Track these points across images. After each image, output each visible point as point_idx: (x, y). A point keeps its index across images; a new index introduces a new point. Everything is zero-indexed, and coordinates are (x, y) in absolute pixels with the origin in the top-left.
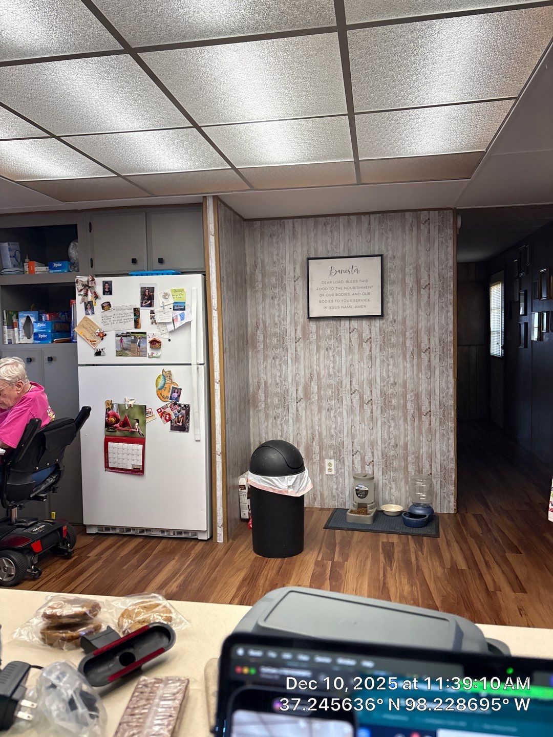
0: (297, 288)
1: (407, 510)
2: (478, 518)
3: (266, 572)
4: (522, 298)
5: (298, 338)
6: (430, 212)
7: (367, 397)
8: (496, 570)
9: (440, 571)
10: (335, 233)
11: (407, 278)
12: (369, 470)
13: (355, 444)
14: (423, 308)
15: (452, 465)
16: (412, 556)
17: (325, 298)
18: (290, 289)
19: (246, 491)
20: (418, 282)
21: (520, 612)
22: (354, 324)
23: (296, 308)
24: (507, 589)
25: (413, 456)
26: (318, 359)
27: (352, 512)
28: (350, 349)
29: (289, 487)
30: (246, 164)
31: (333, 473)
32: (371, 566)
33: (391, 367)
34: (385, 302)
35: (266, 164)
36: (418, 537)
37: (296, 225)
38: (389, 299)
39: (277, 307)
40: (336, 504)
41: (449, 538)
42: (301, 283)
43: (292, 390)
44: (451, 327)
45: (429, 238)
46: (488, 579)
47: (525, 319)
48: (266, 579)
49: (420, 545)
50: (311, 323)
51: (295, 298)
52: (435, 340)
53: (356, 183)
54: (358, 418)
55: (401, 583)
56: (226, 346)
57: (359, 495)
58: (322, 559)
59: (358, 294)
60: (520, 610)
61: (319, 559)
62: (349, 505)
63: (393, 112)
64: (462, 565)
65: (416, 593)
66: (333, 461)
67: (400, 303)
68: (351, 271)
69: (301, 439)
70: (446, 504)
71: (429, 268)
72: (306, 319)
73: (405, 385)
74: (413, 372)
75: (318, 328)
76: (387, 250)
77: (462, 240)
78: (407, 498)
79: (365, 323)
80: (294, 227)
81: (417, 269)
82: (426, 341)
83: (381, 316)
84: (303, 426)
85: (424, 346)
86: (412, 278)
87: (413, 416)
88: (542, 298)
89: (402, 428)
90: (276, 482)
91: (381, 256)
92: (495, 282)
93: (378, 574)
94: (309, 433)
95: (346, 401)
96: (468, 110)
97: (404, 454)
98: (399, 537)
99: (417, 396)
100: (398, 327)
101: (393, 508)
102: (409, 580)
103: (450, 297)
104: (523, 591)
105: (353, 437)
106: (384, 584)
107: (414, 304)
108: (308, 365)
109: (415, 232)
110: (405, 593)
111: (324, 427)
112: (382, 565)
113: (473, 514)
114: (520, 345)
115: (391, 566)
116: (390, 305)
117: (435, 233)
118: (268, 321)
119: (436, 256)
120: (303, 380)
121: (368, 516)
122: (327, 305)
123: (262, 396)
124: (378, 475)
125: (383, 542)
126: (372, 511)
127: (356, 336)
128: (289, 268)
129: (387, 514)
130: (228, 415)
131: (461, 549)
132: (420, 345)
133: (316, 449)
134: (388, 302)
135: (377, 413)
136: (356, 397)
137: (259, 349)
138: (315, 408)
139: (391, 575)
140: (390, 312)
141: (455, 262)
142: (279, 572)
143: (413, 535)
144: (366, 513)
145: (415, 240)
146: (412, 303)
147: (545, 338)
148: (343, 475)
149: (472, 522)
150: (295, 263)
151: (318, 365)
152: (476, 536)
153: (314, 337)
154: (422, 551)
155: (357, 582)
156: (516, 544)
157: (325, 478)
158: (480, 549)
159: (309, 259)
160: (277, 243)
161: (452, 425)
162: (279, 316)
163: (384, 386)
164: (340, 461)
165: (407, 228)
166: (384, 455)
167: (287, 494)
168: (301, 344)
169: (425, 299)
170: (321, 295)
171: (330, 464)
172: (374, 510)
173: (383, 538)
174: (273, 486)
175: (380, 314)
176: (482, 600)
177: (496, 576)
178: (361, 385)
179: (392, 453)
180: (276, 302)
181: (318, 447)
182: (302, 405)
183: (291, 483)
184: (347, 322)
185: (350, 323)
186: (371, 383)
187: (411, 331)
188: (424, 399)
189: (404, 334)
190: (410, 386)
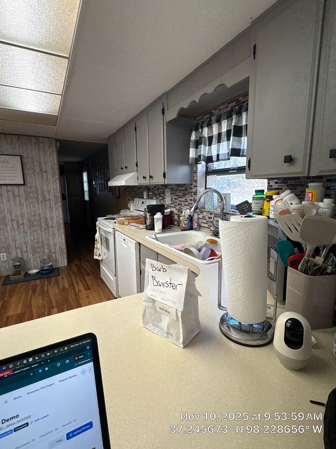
2: (76, 265)
4: (94, 178)
6: (44, 138)
7: (21, 222)
8: (80, 284)
9: (57, 291)
11: (36, 167)
12: (25, 255)
13: (17, 244)
14: (45, 181)
15: (64, 247)
16: (45, 288)
20: (41, 169)
21: (87, 298)
22: (9, 188)
24: (83, 290)
25: (46, 246)
28: (9, 200)
31: (5, 259)
32: (24, 298)
33: (32, 208)
34: (25, 178)
36: (49, 278)
38: (27, 176)
41: (63, 276)
44: (59, 190)
45: (44, 150)
47: (95, 186)
49: (50, 281)
52: (52, 195)
54: (17, 232)
57: (16, 267)
59: (10, 173)
64: (67, 286)
65: (45, 303)
66: (5, 254)
67: (33, 179)
68: (4, 162)
70: (62, 262)
71: (46, 163)
73: (39, 215)
74: (43, 210)
76: (24, 153)
77: (60, 152)
79: (15, 187)
81: (40, 164)
82: (48, 196)
83: (24, 184)
85: (47, 198)
86: (38, 168)
87: (45, 229)
88: (99, 178)
89: (40, 234)
91: (21, 156)
92: (84, 171)
93: (28, 299)
95: (9, 225)
97: (42, 245)
98: (40, 280)
99: (46, 220)
100: (33, 189)
102: (42, 299)
103: (57, 177)
104: (89, 289)
105: (15, 241)
107: (41, 179)
109: (37, 146)
113: (74, 264)
114: (94, 196)
115: (35, 295)
116: (28, 179)
117: (47, 148)
119: (49, 159)
124: (30, 257)
125: (32, 285)
127: (11, 194)
129: (31, 274)
131: (68, 279)
132: (45, 198)
135: (27, 229)
136: (15, 223)
140: (28, 182)
141: (58, 162)
143: (47, 278)
145: (37, 150)
146: (39, 179)
149: (74, 267)
152: (75, 273)
154: (50, 284)
155: (16, 307)
156: (89, 272)
157: (1, 263)
158: (75, 278)
161: (62, 231)
163: (29, 217)
164: (9, 253)
165: (33, 145)
166: (32, 247)
169: (45, 178)
173: (33, 283)
176: (73, 298)
177: (80, 287)
178: (17, 217)
179: (36, 246)
184: (5, 187)
185: (7, 187)
186: (22, 216)
187: (40, 191)
188: (49, 221)
189: (37, 193)
190: (42, 215)
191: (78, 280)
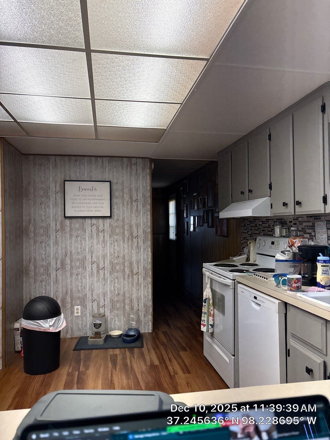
0: (57, 198)
1: (125, 333)
2: (165, 333)
3: (33, 385)
4: (185, 208)
5: (57, 229)
6: (138, 159)
7: (101, 266)
8: (175, 362)
9: (144, 368)
10: (82, 167)
11: (125, 195)
12: (102, 311)
13: (94, 295)
14: (134, 213)
15: (150, 303)
16: (128, 361)
17: (75, 205)
18: (52, 199)
19: (19, 332)
20: (131, 198)
21: (187, 385)
22: (94, 221)
23: (56, 211)
24: (180, 372)
25: (128, 300)
26: (71, 243)
27: (91, 338)
28: (91, 237)
29: (50, 326)
30: (24, 120)
31: (79, 314)
32: (103, 371)
33: (116, 247)
34: (112, 208)
35: (38, 121)
36: (131, 349)
37: (57, 160)
38: (115, 207)
39: (44, 210)
40: (82, 334)
41: (149, 347)
42: (60, 195)
43: (53, 263)
44: (149, 224)
45: (137, 173)
46: (170, 368)
47: (186, 220)
48: (33, 390)
49: (132, 353)
50: (66, 220)
51: (56, 204)
52: (141, 231)
53: (95, 138)
54: (95, 279)
55: (122, 379)
56: (8, 235)
57: (96, 327)
58: (72, 371)
59: (96, 203)
60: (187, 384)
61: (70, 371)
62: (89, 334)
63: (117, 101)
64: (156, 362)
65: (130, 383)
66: (79, 307)
67: (121, 209)
68: (92, 189)
69: (59, 294)
70: (147, 327)
71: (137, 190)
72: (63, 218)
73: (124, 257)
74: (129, 249)
75: (71, 223)
76: (113, 179)
77: (155, 176)
78: (124, 326)
79: (100, 221)
80: (55, 161)
81: (130, 190)
82: (136, 231)
83: (110, 217)
84: (61, 286)
85: (135, 234)
86: (127, 195)
87: (128, 276)
88: (195, 209)
89: (122, 283)
90: (41, 323)
91: (110, 182)
92: (171, 199)
93: (108, 374)
94: (64, 290)
95: (89, 269)
96: (157, 106)
97: (123, 299)
98: (120, 350)
99: (131, 264)
100: (120, 223)
101: (116, 333)
102: (126, 376)
103: (149, 207)
104: (189, 372)
105: (92, 291)
106: (111, 381)
107: (129, 210)
108: (64, 246)
109: (129, 170)
110: (124, 384)
111: (74, 285)
112: (110, 369)
113: (162, 331)
114: (184, 233)
115: (115, 369)
116: (115, 210)
117: (140, 171)
118: (37, 219)
119: (141, 184)
120: (60, 256)
121: (101, 339)
122: (77, 209)
123: (32, 267)
124: (108, 314)
125: (110, 355)
126: (103, 336)
127: (95, 228)
128: (52, 186)
129: (113, 337)
130: (7, 281)
131: (156, 353)
132: (133, 234)
133: (69, 299)
134: (114, 209)
135: (108, 275)
136: (95, 266)
137: (30, 236)
138: (68, 274)
139: (116, 374)
140: (115, 215)
141: (151, 187)
142: (42, 384)
143: (128, 348)
144: (100, 338)
145: (129, 174)
146: (128, 209)
147: (197, 230)
148: (85, 315)
149: (162, 336)
150: (56, 183)
151: (71, 247)
152: (164, 344)
153: (68, 229)
154: (134, 357)
155: (95, 383)
156: (185, 346)
157: (74, 318)
158: (166, 352)
159: (65, 181)
160: (44, 170)
161: (150, 280)
162: (45, 215)
163: (112, 258)
164: (84, 306)
165: (124, 167)
166: (112, 301)
167: (49, 331)
168: (59, 233)
169: (135, 208)
170: (73, 203)
171: (78, 309)
172: (105, 335)
173: (111, 352)
174: (39, 326)
175: (110, 216)
176: (168, 382)
177: (175, 366)
178: (98, 258)
179: (116, 299)
180: (43, 207)
181: (70, 299)
182: (60, 272)
183: (51, 324)
184: (90, 220)
185: (91, 220)
186: (104, 257)
187: (127, 226)
188: (135, 265)
189: (123, 227)
190: (127, 258)
191: (171, 356)
